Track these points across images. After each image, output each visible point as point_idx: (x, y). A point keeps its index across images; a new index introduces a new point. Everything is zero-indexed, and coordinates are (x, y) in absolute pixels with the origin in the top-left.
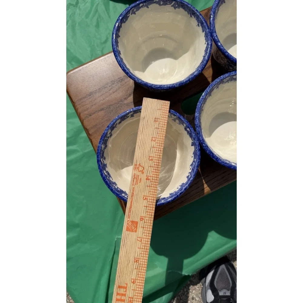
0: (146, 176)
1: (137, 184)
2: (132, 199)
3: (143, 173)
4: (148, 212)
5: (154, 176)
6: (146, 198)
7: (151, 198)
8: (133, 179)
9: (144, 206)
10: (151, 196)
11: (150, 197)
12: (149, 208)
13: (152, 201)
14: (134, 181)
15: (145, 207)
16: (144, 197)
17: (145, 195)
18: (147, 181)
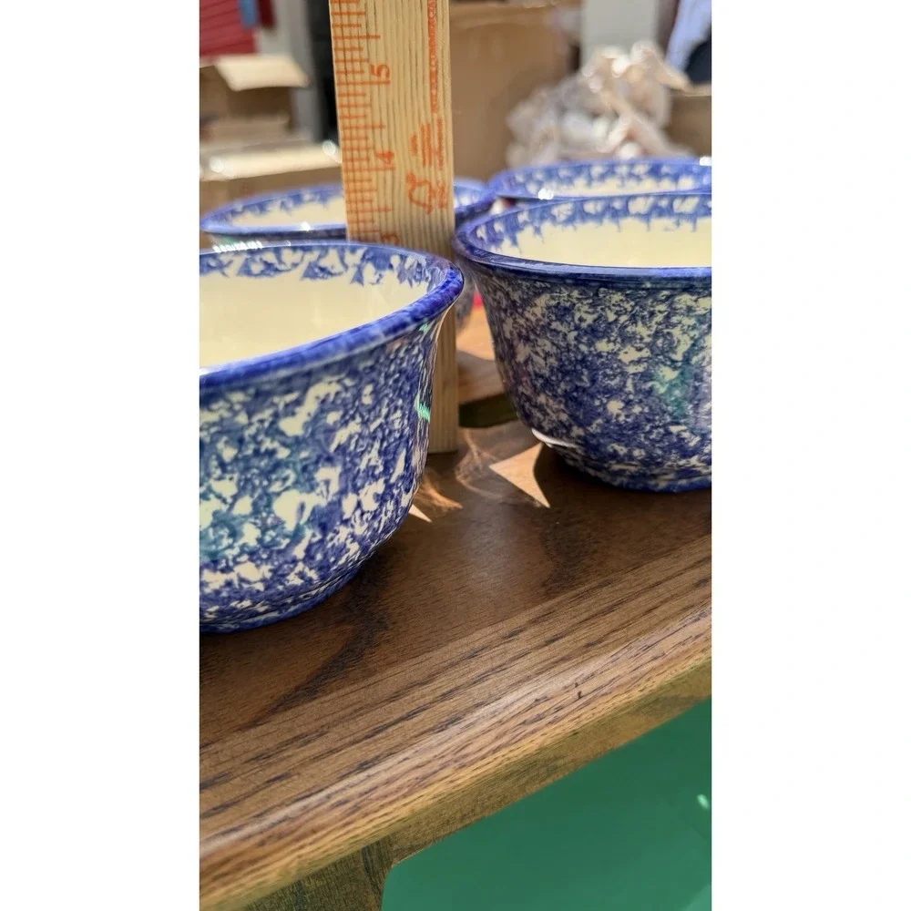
0: (397, 166)
1: (422, 129)
2: (433, 63)
3: (411, 178)
4: (359, 14)
5: (366, 174)
6: (379, 73)
7: (358, 77)
8: (444, 145)
9: (377, 37)
10: (359, 89)
11: (363, 83)
12: (355, 31)
13: (349, 67)
14: (440, 139)
15: (373, 33)
16: (388, 74)
17: (383, 87)
18: (386, 149)
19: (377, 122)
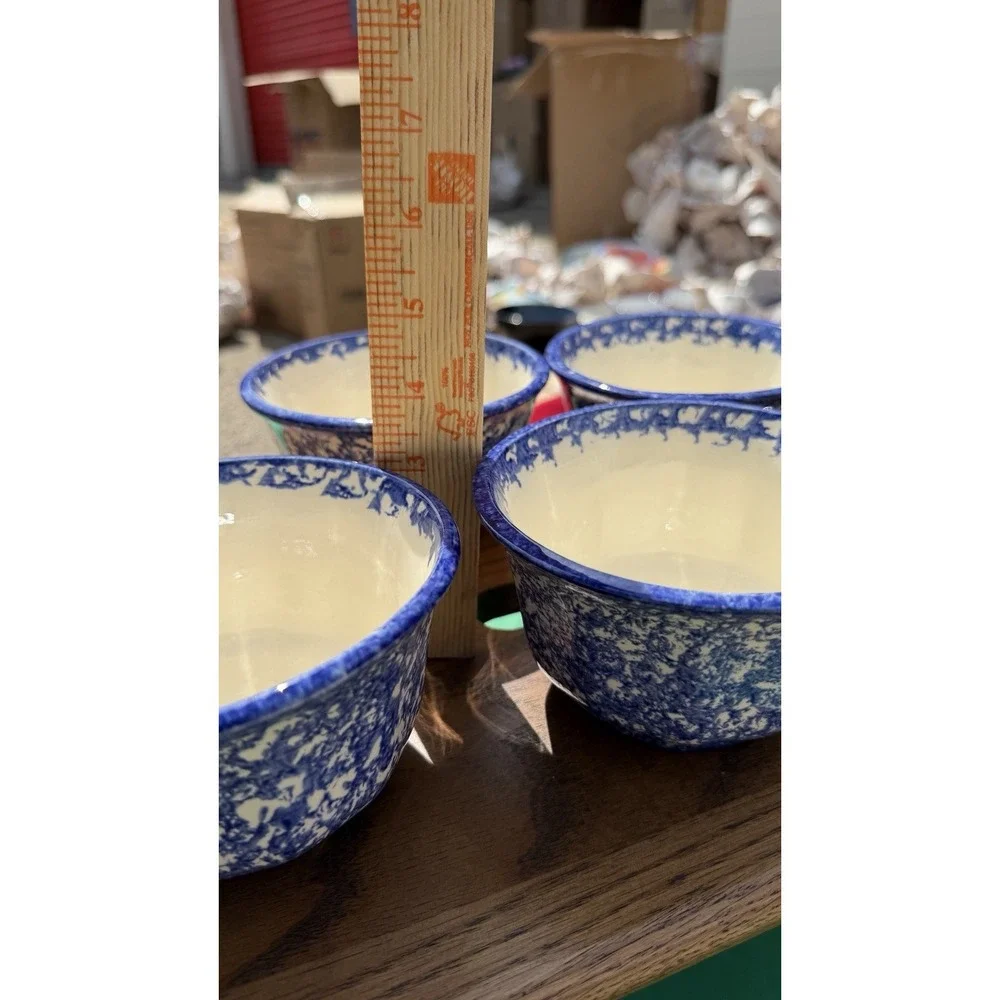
0: (426, 395)
1: (454, 362)
2: (469, 299)
3: (440, 408)
4: (394, 250)
5: (394, 402)
6: (412, 308)
7: (391, 310)
8: (476, 378)
9: (411, 272)
10: (391, 321)
11: (395, 316)
12: (389, 266)
13: (382, 299)
14: (472, 372)
15: (407, 268)
16: (421, 309)
17: (416, 320)
18: (416, 379)
19: (409, 354)
